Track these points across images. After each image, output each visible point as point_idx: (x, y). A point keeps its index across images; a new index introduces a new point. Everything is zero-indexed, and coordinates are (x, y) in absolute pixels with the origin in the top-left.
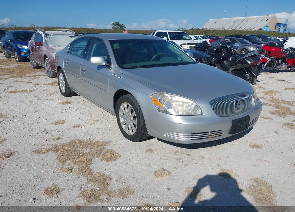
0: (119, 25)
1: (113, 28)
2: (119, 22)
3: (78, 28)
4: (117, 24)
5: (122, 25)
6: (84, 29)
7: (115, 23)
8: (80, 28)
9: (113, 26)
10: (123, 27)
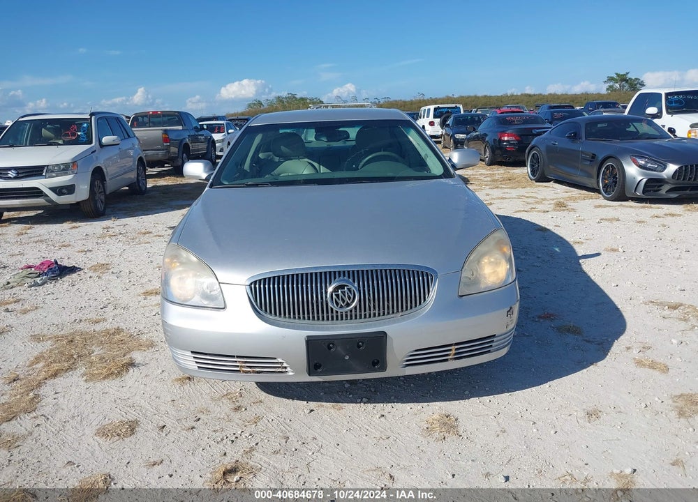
0: (627, 81)
1: (608, 89)
2: (627, 73)
3: (517, 96)
4: (623, 78)
5: (636, 79)
6: (530, 96)
7: (615, 76)
8: (522, 94)
9: (608, 84)
10: (638, 85)
